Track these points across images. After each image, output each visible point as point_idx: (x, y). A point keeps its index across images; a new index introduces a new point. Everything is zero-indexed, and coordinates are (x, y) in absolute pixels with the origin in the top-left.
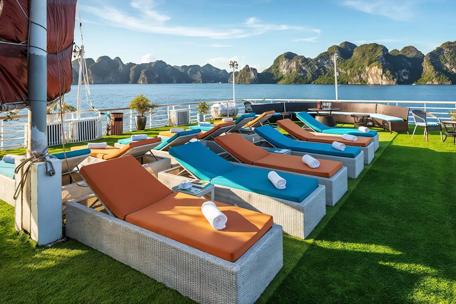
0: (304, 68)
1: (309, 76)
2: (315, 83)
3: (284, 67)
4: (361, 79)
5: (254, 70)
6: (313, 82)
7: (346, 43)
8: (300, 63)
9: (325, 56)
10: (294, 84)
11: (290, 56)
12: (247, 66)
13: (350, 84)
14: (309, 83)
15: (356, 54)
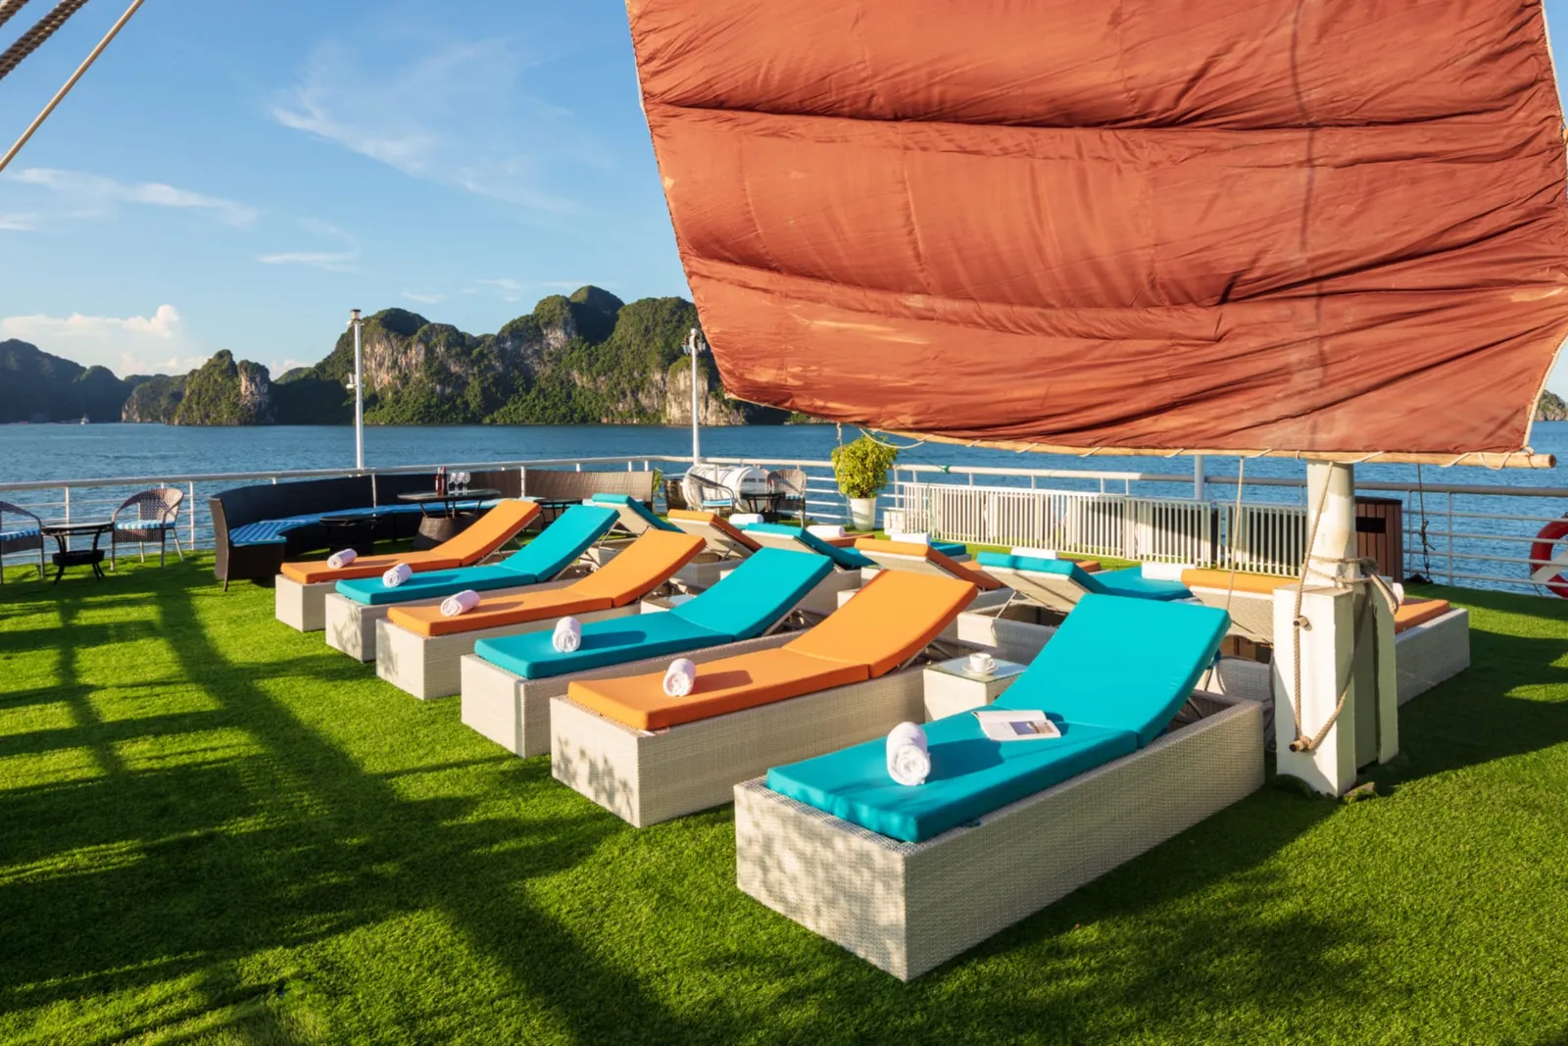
0: (454, 368)
1: (473, 395)
2: (493, 422)
3: (380, 365)
4: (641, 411)
5: (258, 372)
6: (487, 420)
7: (593, 291)
8: (440, 350)
9: (526, 330)
10: (418, 425)
11: (399, 324)
12: (224, 355)
13: (607, 425)
14: (474, 420)
15: (623, 331)
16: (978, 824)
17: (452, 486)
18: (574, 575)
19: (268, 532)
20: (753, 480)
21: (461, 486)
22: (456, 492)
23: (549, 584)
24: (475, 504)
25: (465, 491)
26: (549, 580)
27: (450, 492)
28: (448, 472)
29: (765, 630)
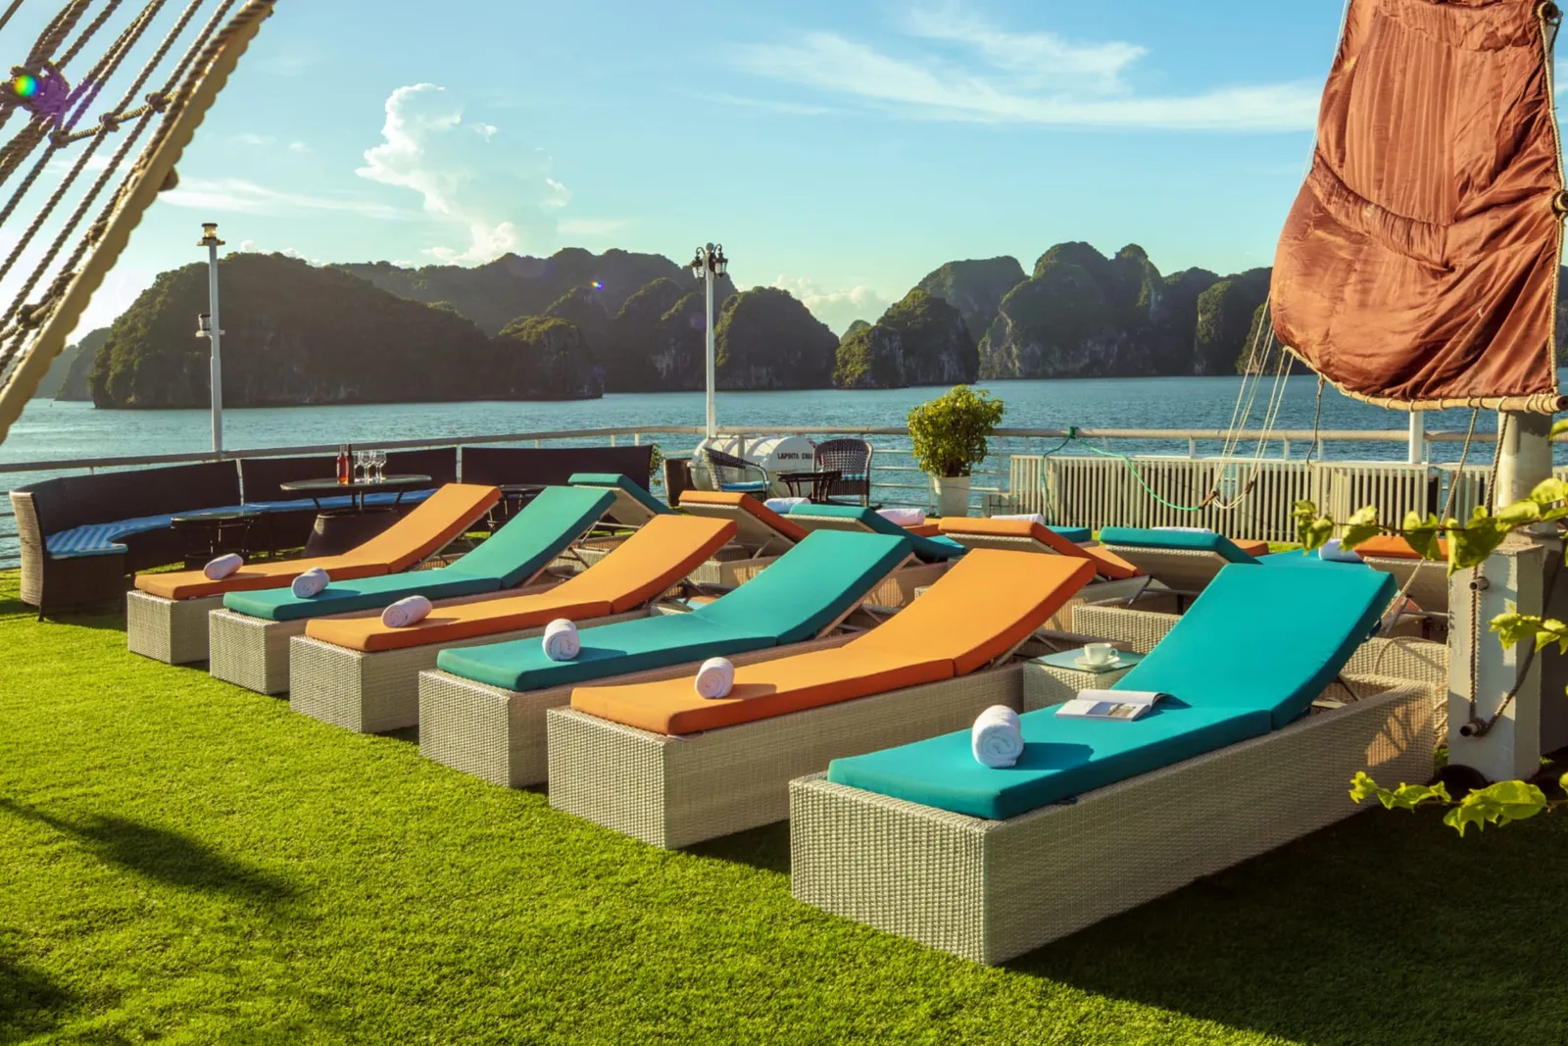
16: (1074, 802)
17: (360, 472)
18: (553, 578)
19: (99, 540)
20: (790, 456)
21: (373, 471)
22: (368, 480)
23: (519, 590)
24: (393, 497)
25: (380, 479)
26: (517, 585)
27: (357, 480)
28: (354, 453)
29: (819, 631)
